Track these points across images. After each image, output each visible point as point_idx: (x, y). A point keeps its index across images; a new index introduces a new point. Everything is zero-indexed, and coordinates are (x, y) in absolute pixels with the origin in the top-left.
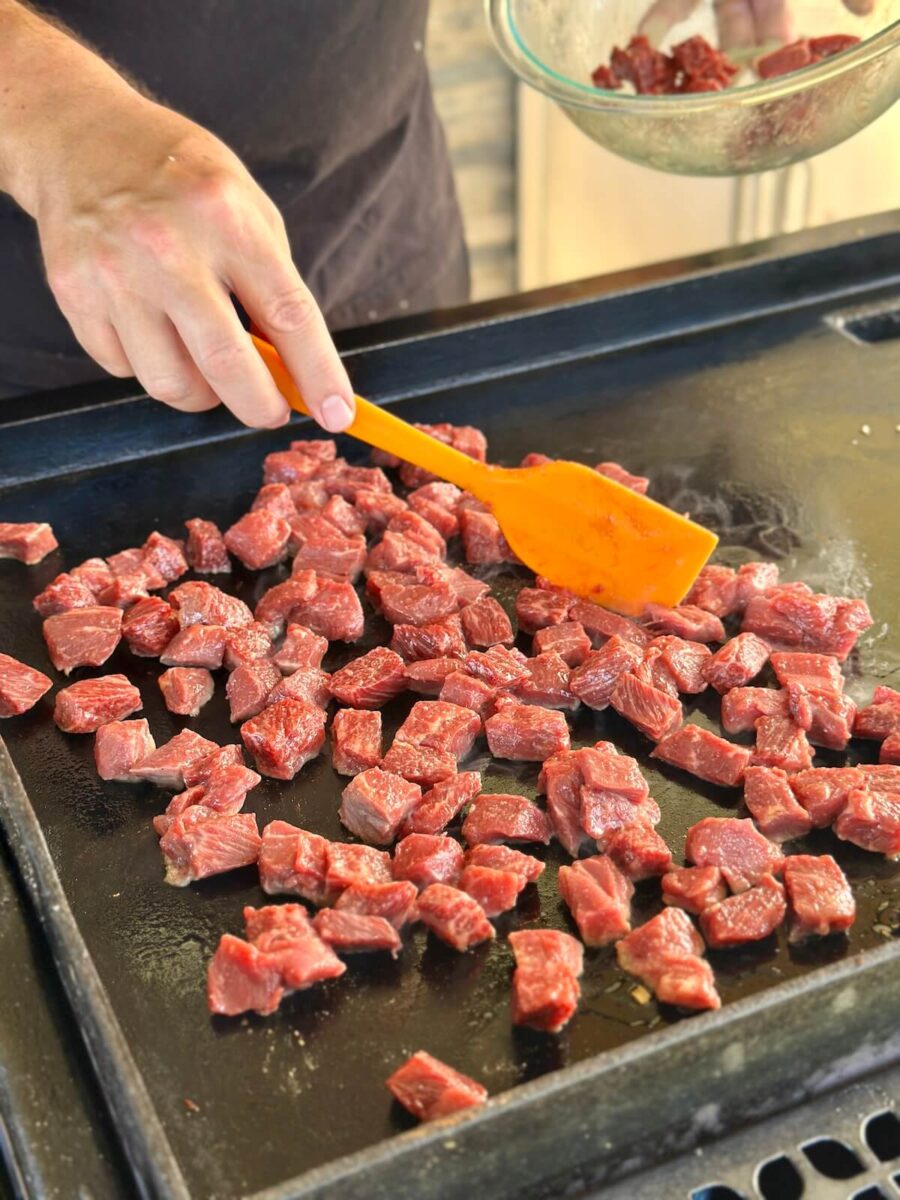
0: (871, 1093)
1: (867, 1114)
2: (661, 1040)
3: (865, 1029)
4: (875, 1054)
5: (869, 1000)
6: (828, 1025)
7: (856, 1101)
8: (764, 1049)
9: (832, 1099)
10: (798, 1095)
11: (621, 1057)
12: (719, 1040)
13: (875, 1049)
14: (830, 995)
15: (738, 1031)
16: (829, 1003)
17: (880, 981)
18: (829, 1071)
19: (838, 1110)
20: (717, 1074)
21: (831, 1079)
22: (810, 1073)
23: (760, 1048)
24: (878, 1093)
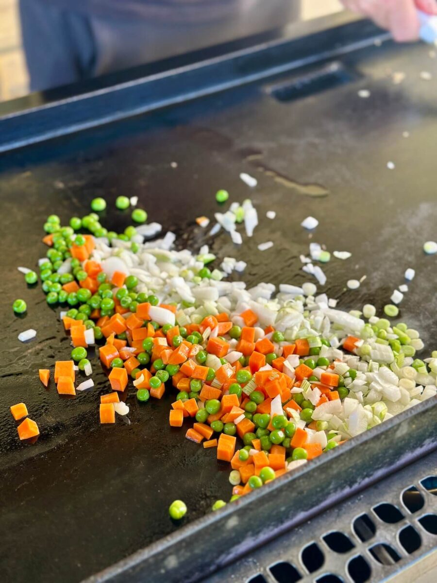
0: (251, 564)
1: (248, 577)
2: (125, 564)
3: (246, 531)
4: (254, 540)
5: (246, 519)
6: (224, 535)
7: (242, 570)
8: (188, 554)
9: (230, 569)
10: (212, 568)
11: (102, 577)
12: (161, 557)
13: (254, 538)
14: (223, 522)
15: (171, 551)
16: (223, 525)
17: (251, 509)
18: (228, 554)
19: (233, 576)
20: (163, 571)
21: (231, 556)
22: (217, 557)
23: (186, 555)
24: (255, 563)
